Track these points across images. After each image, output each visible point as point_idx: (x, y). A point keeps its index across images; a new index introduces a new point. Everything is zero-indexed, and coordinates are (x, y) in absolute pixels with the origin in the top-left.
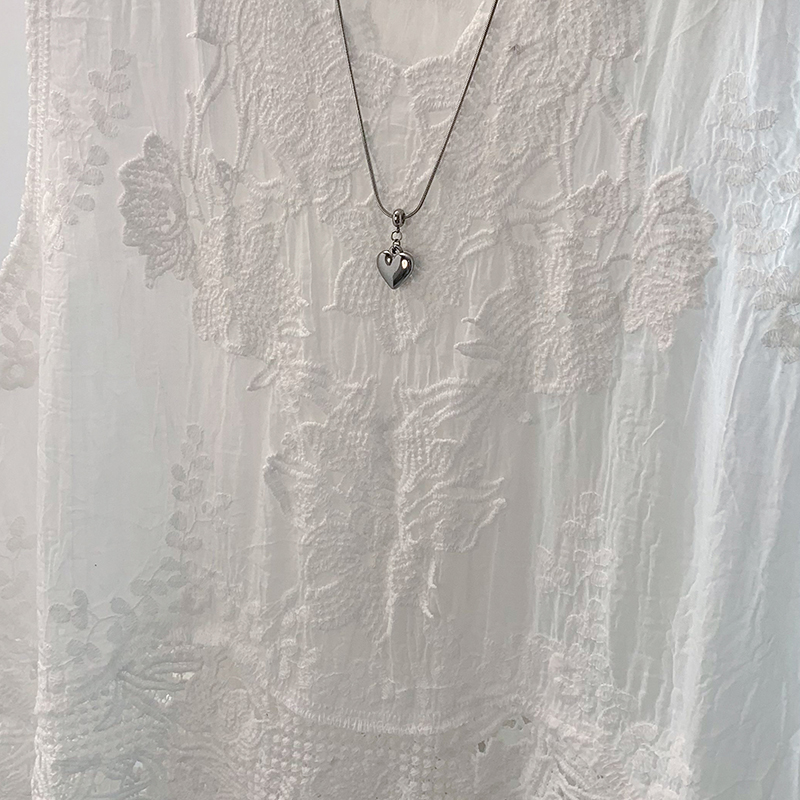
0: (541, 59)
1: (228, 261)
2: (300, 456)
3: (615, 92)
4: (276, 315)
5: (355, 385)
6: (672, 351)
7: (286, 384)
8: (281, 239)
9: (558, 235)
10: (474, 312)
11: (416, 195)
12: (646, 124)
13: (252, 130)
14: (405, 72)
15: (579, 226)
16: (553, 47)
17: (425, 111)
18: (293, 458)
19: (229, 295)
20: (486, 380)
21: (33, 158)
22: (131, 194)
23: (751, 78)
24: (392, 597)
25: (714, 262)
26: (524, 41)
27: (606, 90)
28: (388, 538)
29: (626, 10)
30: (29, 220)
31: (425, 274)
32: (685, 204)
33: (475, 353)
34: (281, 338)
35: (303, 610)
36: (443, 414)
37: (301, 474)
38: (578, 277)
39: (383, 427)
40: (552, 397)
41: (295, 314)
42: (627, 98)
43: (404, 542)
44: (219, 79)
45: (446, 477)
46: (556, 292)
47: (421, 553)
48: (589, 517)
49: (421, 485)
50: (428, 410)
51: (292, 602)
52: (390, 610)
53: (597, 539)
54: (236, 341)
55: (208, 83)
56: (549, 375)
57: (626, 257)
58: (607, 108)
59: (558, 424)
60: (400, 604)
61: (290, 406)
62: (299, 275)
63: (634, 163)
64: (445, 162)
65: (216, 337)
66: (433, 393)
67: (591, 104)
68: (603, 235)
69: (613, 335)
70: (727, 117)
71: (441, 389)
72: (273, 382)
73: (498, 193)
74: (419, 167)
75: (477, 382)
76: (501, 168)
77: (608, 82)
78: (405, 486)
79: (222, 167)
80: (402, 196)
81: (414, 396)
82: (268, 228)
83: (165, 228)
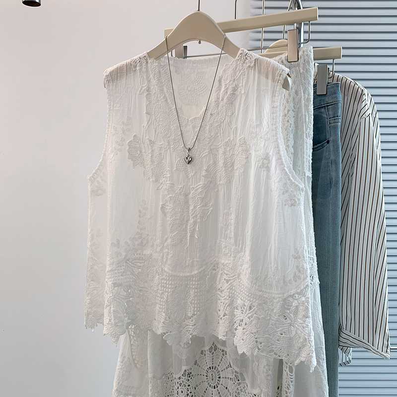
0: (216, 116)
1: (152, 161)
2: (168, 204)
3: (230, 122)
4: (162, 173)
5: (180, 186)
6: (243, 172)
7: (165, 188)
8: (164, 156)
9: (221, 151)
10: (205, 168)
11: (192, 144)
12: (236, 128)
13: (157, 133)
14: (190, 120)
15: (225, 149)
16: (218, 114)
17: (194, 127)
18: (167, 204)
19: (152, 169)
20: (208, 182)
21: (107, 141)
22: (130, 148)
23: (255, 118)
24: (189, 234)
25: (250, 153)
26: (213, 113)
27: (229, 122)
28: (188, 221)
29: (232, 106)
30: (105, 155)
31: (195, 161)
32: (244, 143)
33: (205, 177)
34: (163, 178)
35: (169, 241)
36: (199, 191)
37: (169, 208)
38: (225, 159)
39: (186, 195)
40: (221, 185)
41: (167, 172)
42: (233, 123)
43: (191, 221)
44: (150, 122)
45: (200, 205)
46: (221, 163)
47: (195, 223)
48: (229, 209)
49: (195, 207)
50: (196, 190)
51: (167, 239)
52: (188, 238)
53: (231, 214)
54: (154, 179)
55: (148, 123)
56: (220, 181)
57: (234, 154)
58: (229, 125)
59: (223, 190)
60: (190, 236)
61: (166, 193)
62: (168, 163)
63: (235, 135)
64: (198, 137)
65: (149, 178)
66: (197, 186)
67: (226, 125)
68: (229, 150)
69: (232, 170)
70: (251, 126)
71: (199, 185)
72: (162, 188)
73: (209, 143)
74: (193, 139)
75: (206, 183)
76: (209, 138)
77: (229, 120)
78: (191, 208)
79: (150, 141)
80: (189, 144)
81: (193, 188)
82: (161, 154)
83: (137, 155)
